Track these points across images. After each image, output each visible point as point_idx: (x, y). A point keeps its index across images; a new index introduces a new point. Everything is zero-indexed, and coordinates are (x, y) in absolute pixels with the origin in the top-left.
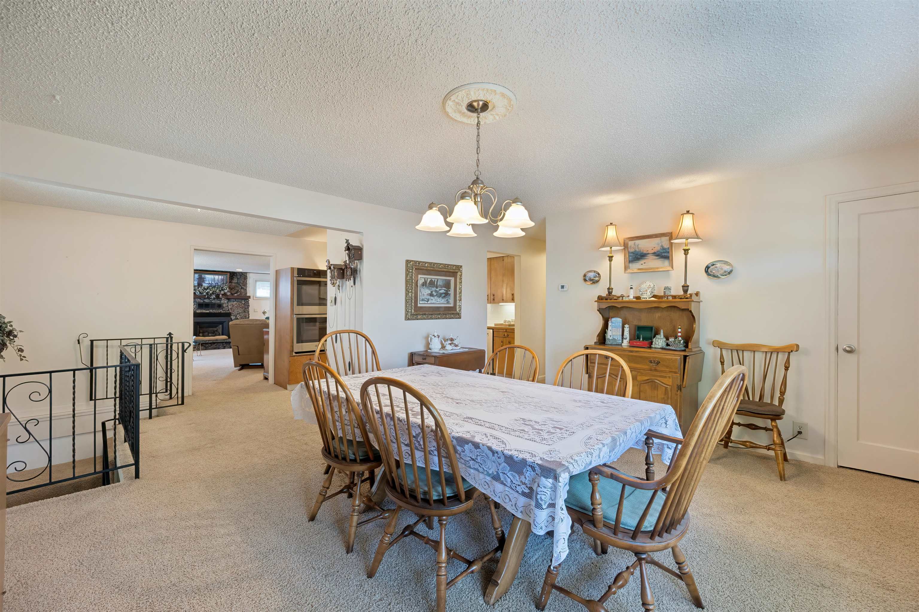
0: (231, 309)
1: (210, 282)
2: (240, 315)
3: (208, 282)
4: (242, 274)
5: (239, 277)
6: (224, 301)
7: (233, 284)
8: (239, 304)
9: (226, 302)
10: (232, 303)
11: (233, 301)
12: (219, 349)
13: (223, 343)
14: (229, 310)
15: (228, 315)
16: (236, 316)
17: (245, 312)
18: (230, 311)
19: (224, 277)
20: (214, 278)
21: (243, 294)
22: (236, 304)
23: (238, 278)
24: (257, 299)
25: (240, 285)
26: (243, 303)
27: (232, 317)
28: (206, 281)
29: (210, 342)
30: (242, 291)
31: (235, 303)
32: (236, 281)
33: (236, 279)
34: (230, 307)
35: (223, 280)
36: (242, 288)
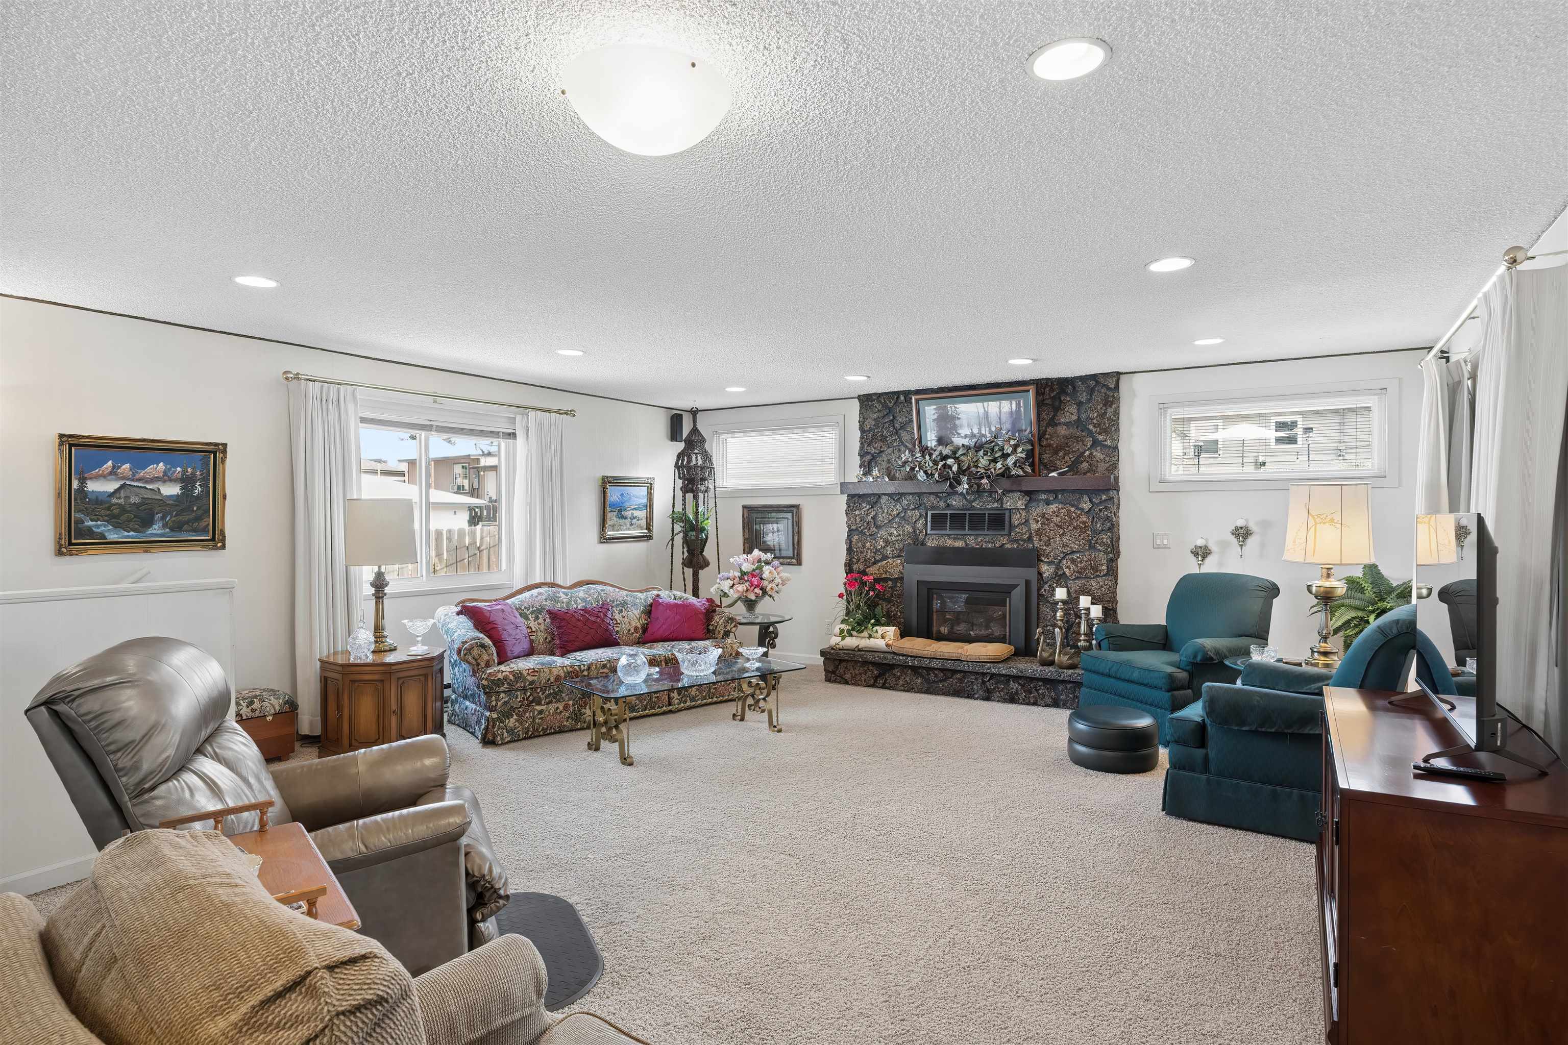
0: (1038, 532)
1: (976, 431)
2: (1073, 561)
3: (968, 432)
4: (1097, 382)
5: (1083, 397)
6: (1014, 502)
7: (1062, 431)
8: (1069, 513)
9: (1020, 504)
10: (1042, 508)
11: (1048, 503)
12: (970, 696)
13: (984, 674)
14: (1030, 539)
15: (1032, 558)
16: (1058, 567)
17: (1092, 547)
18: (1037, 544)
19: (1018, 405)
20: (986, 414)
21: (1102, 467)
22: (1057, 513)
23: (1080, 404)
24: (1162, 487)
25: (1090, 433)
26: (1086, 506)
27: (1044, 568)
28: (962, 426)
29: (934, 664)
30: (1098, 455)
31: (1053, 507)
32: (1074, 417)
33: (1073, 409)
34: (1034, 526)
35: (1015, 417)
36: (1095, 443)
